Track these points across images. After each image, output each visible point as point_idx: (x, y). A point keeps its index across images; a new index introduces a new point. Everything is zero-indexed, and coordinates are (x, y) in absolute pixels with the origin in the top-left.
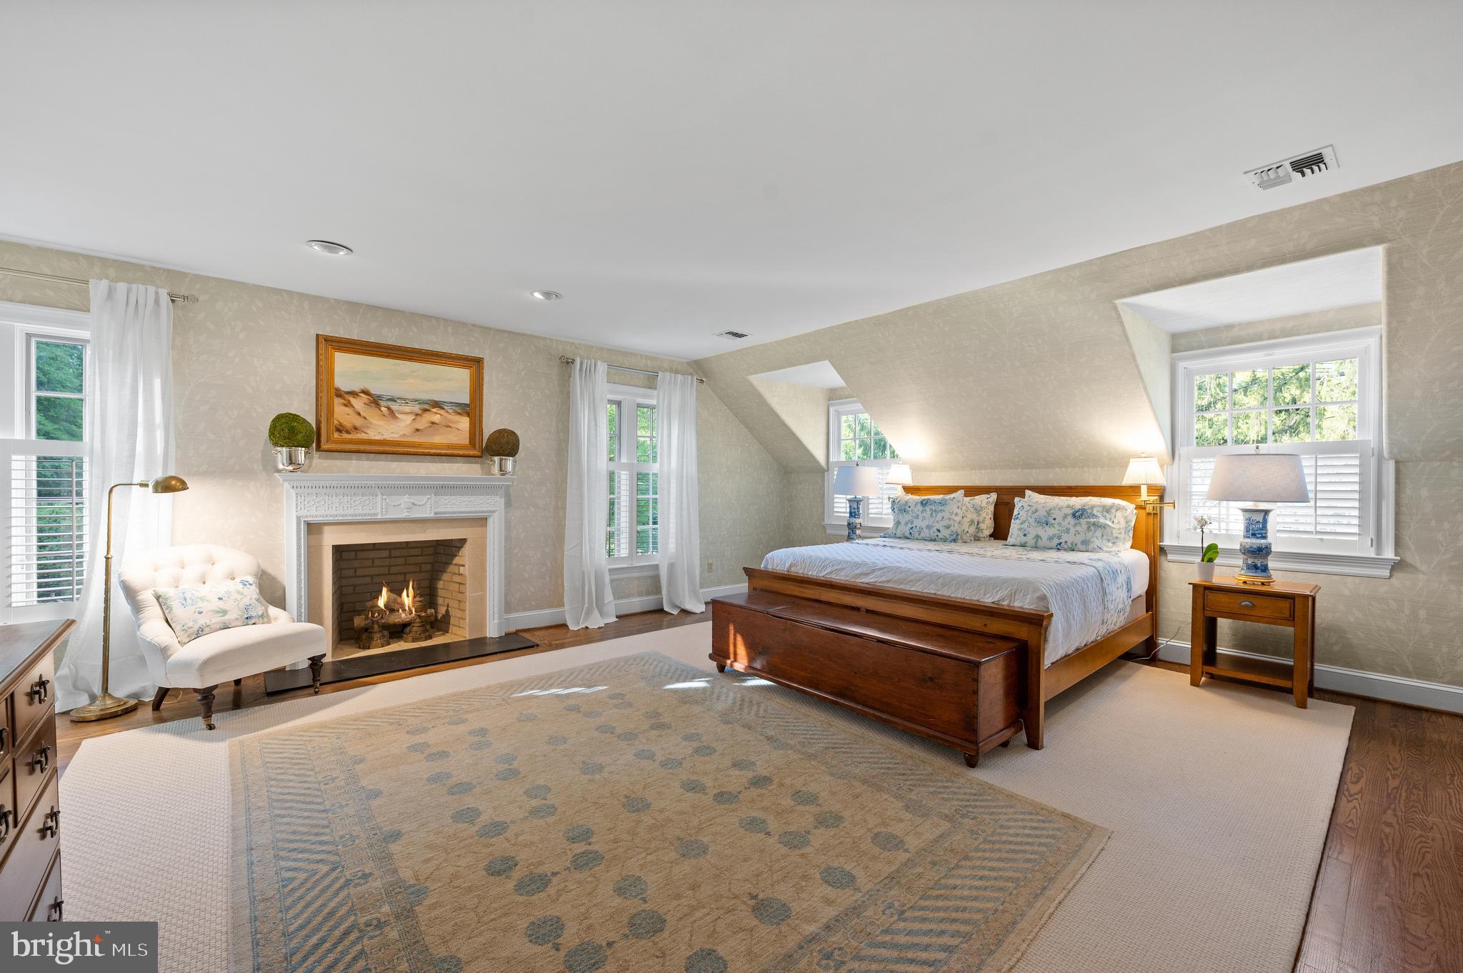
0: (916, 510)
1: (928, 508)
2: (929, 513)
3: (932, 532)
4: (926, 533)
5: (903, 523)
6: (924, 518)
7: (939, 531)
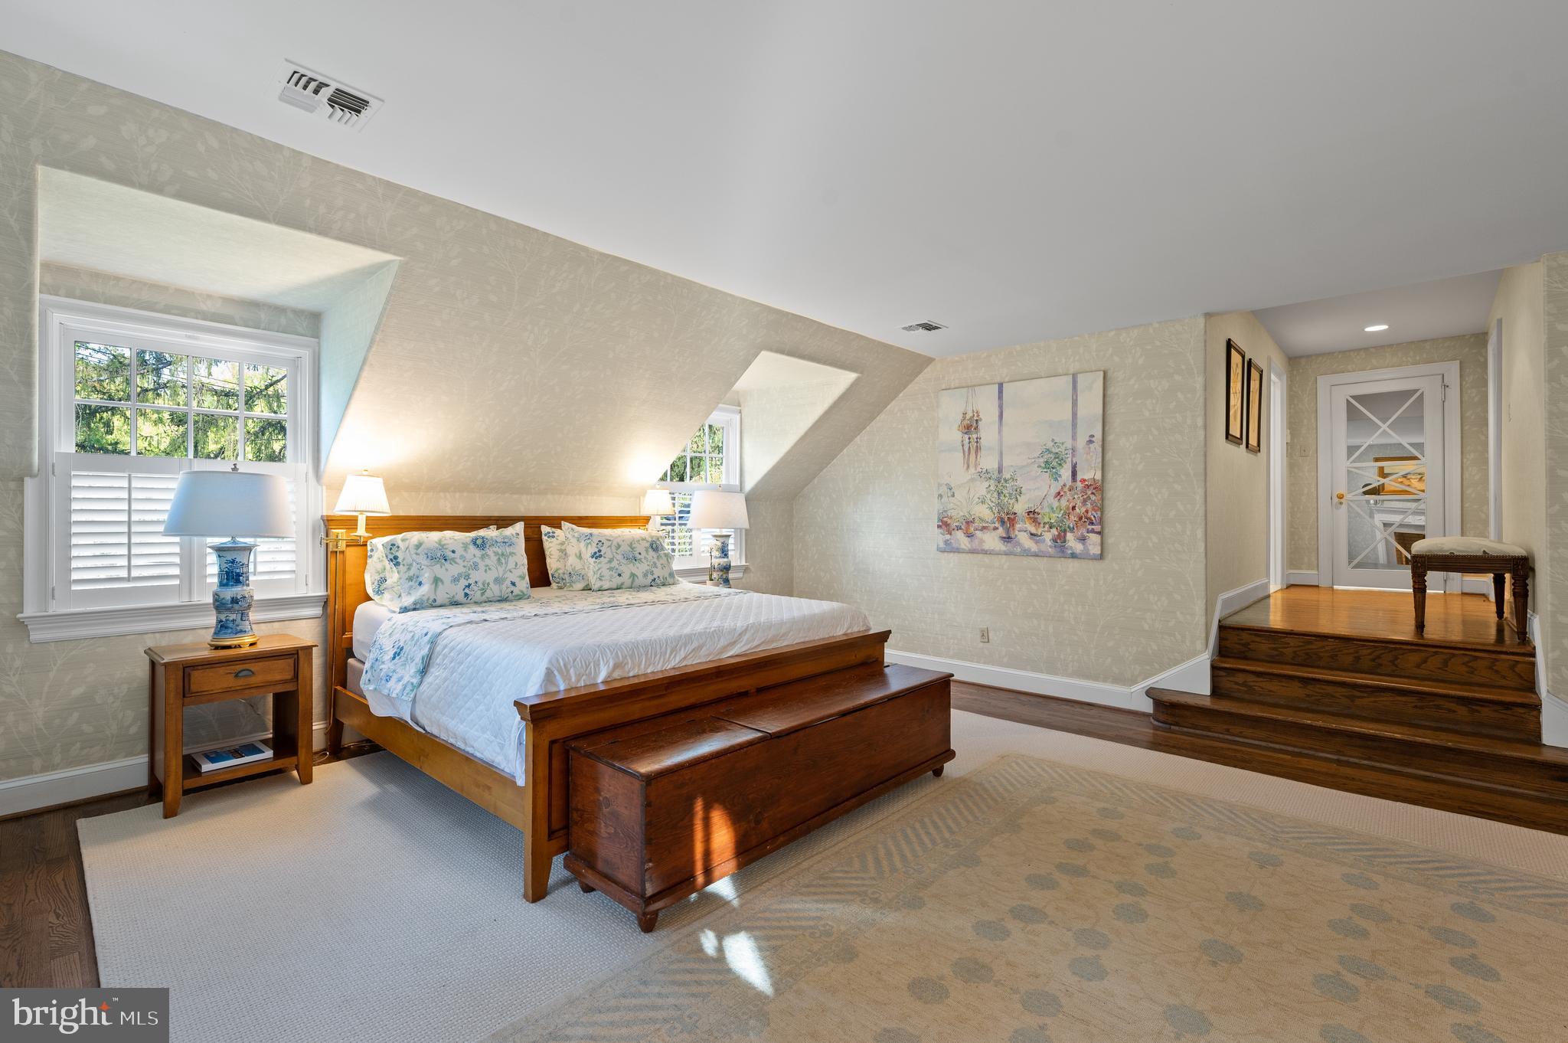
0: (469, 556)
1: (490, 552)
2: (494, 558)
3: (504, 587)
4: (495, 590)
5: (447, 580)
6: (488, 568)
7: (513, 584)
